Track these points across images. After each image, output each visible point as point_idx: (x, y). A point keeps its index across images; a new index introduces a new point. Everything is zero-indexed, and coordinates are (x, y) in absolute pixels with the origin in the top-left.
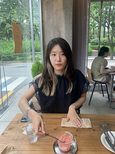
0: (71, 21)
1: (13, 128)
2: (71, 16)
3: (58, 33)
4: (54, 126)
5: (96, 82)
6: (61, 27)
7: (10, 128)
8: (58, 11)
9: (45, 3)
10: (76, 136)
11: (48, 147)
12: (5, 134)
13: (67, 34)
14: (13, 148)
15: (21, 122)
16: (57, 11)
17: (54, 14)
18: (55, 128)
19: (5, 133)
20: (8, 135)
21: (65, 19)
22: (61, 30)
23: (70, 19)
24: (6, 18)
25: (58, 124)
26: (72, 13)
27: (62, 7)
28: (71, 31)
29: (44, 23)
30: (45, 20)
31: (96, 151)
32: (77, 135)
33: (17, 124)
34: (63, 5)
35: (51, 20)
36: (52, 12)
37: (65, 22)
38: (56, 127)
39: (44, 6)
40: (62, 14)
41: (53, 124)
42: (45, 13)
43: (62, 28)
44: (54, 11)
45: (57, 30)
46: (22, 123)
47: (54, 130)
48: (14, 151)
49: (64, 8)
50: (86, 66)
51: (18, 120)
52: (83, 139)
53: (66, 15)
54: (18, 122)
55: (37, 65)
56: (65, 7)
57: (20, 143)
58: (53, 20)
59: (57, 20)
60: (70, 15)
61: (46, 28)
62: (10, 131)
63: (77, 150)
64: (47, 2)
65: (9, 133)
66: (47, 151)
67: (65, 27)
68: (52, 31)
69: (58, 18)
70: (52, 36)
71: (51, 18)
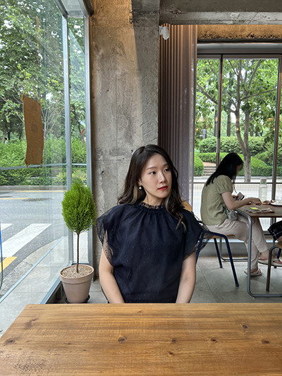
0: (156, 97)
1: (17, 339)
2: (156, 86)
3: (127, 121)
4: (117, 331)
6: (133, 108)
7: (9, 340)
8: (127, 75)
9: (98, 57)
10: (171, 354)
13: (145, 125)
16: (125, 74)
17: (118, 81)
18: (120, 336)
20: (4, 355)
21: (142, 92)
22: (133, 116)
23: (153, 93)
24: (4, 88)
26: (157, 80)
27: (136, 68)
28: (156, 119)
29: (95, 100)
30: (98, 93)
32: (175, 352)
34: (138, 63)
35: (111, 94)
36: (114, 76)
37: (142, 98)
38: (122, 334)
39: (97, 65)
40: (136, 81)
41: (115, 328)
42: (98, 79)
43: (135, 112)
44: (119, 74)
45: (124, 116)
47: (119, 340)
49: (140, 69)
51: (30, 321)
52: (189, 362)
53: (144, 83)
54: (28, 325)
56: (142, 68)
58: (117, 94)
59: (125, 93)
60: (154, 84)
61: (99, 111)
62: (10, 346)
64: (103, 55)
65: (8, 350)
67: (143, 110)
68: (112, 117)
69: (126, 89)
70: (113, 127)
71: (110, 90)
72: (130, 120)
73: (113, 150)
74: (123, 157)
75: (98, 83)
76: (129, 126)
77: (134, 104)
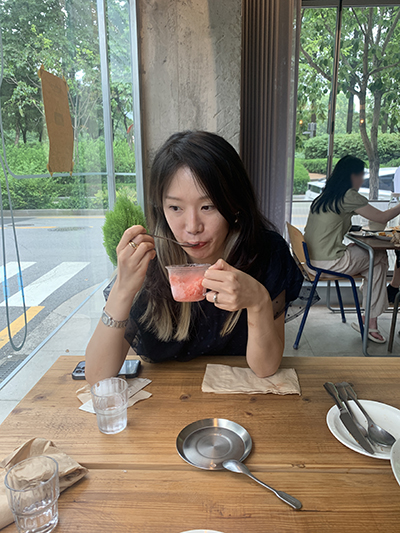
0: (236, 68)
1: (49, 395)
2: (238, 52)
3: (194, 109)
4: (178, 388)
5: (320, 271)
6: (203, 88)
7: (38, 396)
8: (193, 36)
9: (149, 8)
10: (249, 414)
11: (160, 445)
12: (24, 412)
13: (221, 115)
14: (52, 445)
15: (74, 378)
16: (190, 34)
17: (180, 46)
18: (183, 394)
19: (25, 409)
20: (33, 413)
21: (216, 61)
22: (202, 100)
23: (233, 64)
24: (14, 63)
25: (192, 384)
26: (239, 43)
27: (207, 24)
28: (238, 104)
29: (146, 76)
30: (150, 66)
31: (312, 453)
32: (254, 412)
33: (60, 384)
34: (210, 16)
35: (170, 67)
36: (174, 37)
37: (216, 72)
38: (185, 392)
39: (147, 20)
40: (207, 45)
41: (177, 385)
42: (150, 44)
43: (205, 94)
44: (181, 34)
45: (189, 100)
46: (77, 382)
47: (181, 399)
48: (55, 452)
49: (213, 26)
50: (286, 219)
51: (65, 375)
52: (272, 424)
53: (219, 48)
54: (63, 380)
55: (121, 215)
56: (216, 24)
57: (72, 435)
58: (178, 66)
59: (191, 65)
60: (234, 50)
61: (152, 94)
62: (40, 403)
63: (252, 452)
64: (156, 4)
65: (37, 408)
66: (159, 453)
67: (218, 90)
68: (172, 101)
69: (192, 59)
70: (173, 117)
71: (168, 60)
72: (198, 111)
75: (150, 49)
76: (197, 118)
77: (204, 81)
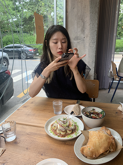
1: (27, 106)
2: (98, 4)
3: (83, 23)
12: (20, 110)
13: (91, 25)
17: (79, 3)
21: (90, 7)
22: (85, 21)
23: (96, 8)
24: (34, 11)
26: (98, 1)
28: (97, 22)
29: (68, 13)
30: (69, 10)
33: (31, 104)
35: (75, 10)
37: (90, 11)
40: (88, 2)
45: (81, 21)
51: (33, 101)
53: (91, 3)
58: (78, 10)
59: (82, 9)
60: (96, 3)
61: (69, 19)
65: (24, 109)
67: (90, 17)
68: (76, 21)
69: (83, 7)
70: (76, 26)
71: (75, 8)
72: (84, 23)
73: (75, 38)
74: (80, 41)
75: (69, 5)
76: (83, 26)
77: (86, 14)
